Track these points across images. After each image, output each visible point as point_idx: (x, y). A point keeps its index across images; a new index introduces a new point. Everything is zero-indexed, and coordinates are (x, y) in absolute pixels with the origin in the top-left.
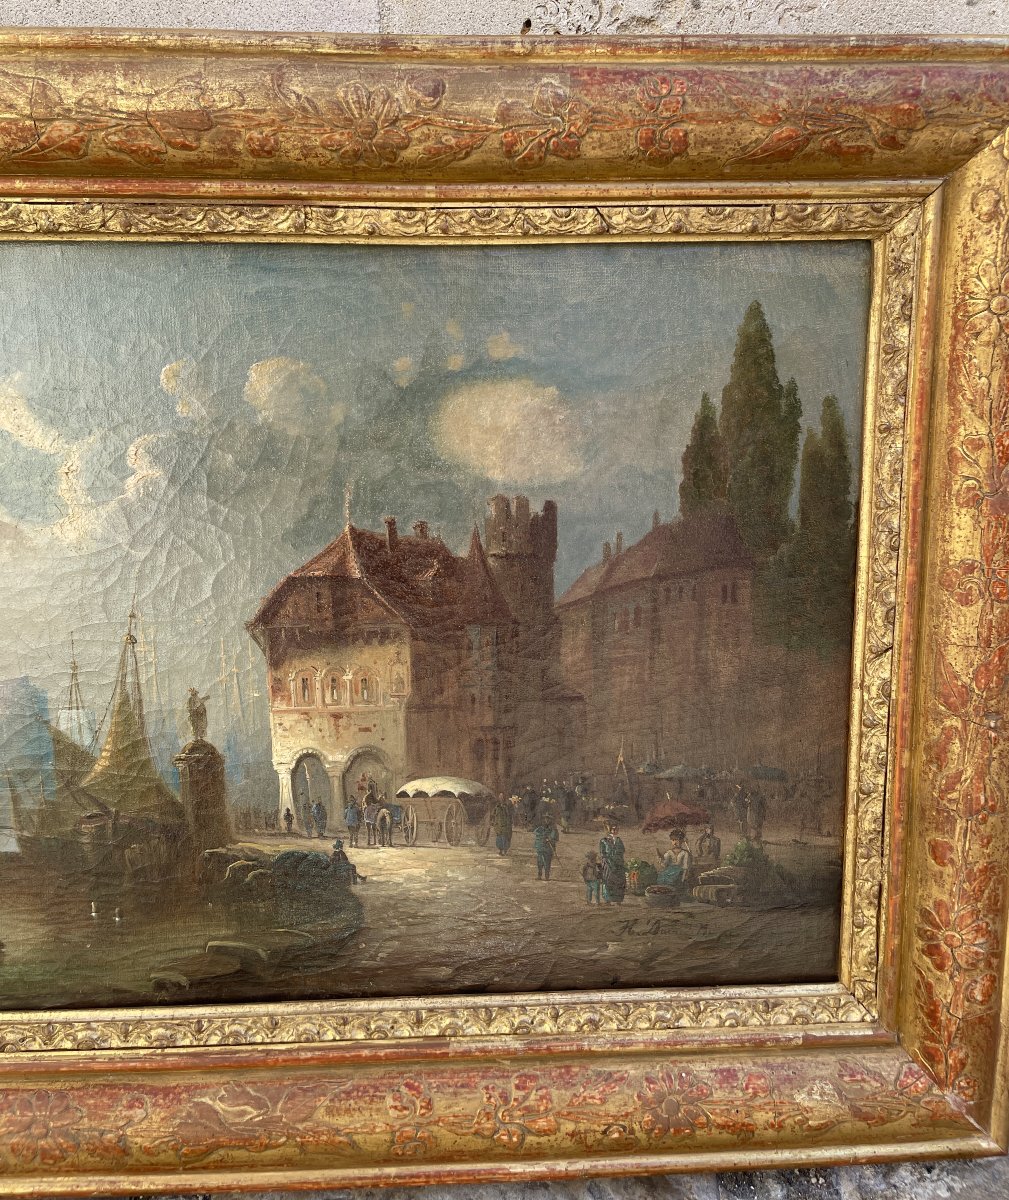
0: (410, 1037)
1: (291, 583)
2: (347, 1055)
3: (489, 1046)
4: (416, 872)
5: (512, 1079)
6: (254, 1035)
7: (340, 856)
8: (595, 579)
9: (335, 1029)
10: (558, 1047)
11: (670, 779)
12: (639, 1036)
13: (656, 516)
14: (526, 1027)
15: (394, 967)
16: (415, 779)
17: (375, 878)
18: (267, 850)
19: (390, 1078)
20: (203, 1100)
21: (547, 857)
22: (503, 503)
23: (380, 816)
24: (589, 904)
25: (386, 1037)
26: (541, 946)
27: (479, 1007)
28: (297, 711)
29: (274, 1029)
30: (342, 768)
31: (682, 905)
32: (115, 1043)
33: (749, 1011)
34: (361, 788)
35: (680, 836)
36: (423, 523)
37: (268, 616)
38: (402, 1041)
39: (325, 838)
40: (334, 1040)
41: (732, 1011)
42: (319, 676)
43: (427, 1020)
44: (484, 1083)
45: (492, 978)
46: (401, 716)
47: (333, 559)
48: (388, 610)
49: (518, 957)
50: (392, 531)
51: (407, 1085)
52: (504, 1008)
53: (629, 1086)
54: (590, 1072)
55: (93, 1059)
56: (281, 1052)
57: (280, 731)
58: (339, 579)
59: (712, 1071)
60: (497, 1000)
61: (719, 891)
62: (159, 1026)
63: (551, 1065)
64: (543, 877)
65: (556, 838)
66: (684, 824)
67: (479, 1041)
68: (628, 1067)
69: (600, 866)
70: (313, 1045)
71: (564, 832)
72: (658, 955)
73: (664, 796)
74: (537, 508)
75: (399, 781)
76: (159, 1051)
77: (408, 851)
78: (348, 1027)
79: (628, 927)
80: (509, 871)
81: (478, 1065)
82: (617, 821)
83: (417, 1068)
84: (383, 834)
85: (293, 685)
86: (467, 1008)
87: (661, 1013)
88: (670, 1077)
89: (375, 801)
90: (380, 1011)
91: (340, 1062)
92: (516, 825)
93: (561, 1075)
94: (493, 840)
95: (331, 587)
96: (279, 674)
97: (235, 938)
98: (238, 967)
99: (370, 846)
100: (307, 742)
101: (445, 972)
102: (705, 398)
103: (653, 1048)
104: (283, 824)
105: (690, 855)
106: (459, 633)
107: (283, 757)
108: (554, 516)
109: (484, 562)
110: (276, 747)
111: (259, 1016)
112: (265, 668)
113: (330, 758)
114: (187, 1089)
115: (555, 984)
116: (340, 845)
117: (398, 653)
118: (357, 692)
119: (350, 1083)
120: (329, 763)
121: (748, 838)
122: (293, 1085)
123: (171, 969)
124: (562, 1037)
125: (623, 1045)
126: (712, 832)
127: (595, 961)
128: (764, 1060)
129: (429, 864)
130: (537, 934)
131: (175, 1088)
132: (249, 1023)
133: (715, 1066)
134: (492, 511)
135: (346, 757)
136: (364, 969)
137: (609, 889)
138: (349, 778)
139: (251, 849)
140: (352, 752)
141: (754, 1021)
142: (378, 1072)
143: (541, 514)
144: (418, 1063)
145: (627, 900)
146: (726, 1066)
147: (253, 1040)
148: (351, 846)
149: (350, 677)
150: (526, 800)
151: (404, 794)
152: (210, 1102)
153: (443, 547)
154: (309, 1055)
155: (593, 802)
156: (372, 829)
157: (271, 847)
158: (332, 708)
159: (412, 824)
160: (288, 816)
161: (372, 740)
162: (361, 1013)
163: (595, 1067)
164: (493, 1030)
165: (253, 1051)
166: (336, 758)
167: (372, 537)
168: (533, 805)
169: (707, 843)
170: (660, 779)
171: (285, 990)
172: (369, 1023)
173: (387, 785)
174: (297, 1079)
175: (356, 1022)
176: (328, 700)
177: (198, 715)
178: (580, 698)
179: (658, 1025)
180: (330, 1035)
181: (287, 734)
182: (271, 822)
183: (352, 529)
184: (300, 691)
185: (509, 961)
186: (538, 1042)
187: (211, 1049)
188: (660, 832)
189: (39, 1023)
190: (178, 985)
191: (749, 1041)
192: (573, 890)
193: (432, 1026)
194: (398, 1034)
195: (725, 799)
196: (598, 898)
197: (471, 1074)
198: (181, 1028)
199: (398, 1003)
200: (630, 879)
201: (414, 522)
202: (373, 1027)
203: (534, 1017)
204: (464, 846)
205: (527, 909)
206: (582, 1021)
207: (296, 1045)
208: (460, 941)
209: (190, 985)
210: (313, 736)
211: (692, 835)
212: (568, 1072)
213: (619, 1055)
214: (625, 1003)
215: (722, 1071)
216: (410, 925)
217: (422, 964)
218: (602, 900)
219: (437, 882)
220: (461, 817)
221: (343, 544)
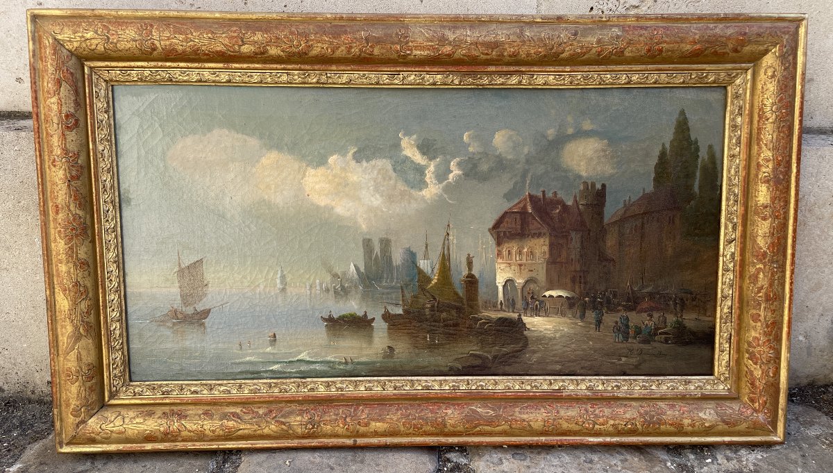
0: (547, 389)
1: (506, 213)
2: (524, 395)
3: (578, 393)
4: (548, 327)
6: (488, 386)
7: (520, 319)
8: (620, 213)
9: (519, 385)
10: (605, 395)
11: (648, 293)
12: (636, 392)
13: (644, 190)
14: (591, 387)
16: (549, 290)
18: (493, 316)
19: (542, 403)
20: (472, 408)
21: (599, 322)
22: (585, 183)
23: (535, 304)
24: (615, 341)
25: (538, 389)
27: (574, 380)
28: (506, 263)
29: (496, 385)
30: (522, 285)
31: (651, 343)
32: (437, 388)
33: (679, 384)
34: (529, 293)
35: (651, 316)
36: (555, 192)
37: (496, 226)
38: (544, 390)
39: (515, 312)
40: (519, 389)
41: (673, 384)
42: (515, 249)
43: (554, 383)
44: (578, 406)
46: (545, 265)
47: (522, 205)
48: (541, 225)
50: (544, 195)
51: (549, 405)
52: (583, 381)
53: (634, 408)
54: (618, 404)
55: (430, 393)
56: (498, 392)
57: (499, 270)
58: (523, 213)
59: (666, 405)
60: (581, 378)
61: (666, 338)
62: (453, 382)
63: (603, 401)
64: (597, 330)
65: (603, 315)
67: (574, 392)
68: (633, 403)
69: (619, 326)
70: (511, 390)
71: (606, 313)
73: (645, 299)
74: (598, 186)
75: (543, 291)
76: (453, 391)
77: (546, 319)
78: (524, 385)
79: (630, 351)
80: (584, 327)
81: (575, 400)
83: (551, 400)
84: (537, 311)
85: (505, 253)
86: (569, 380)
88: (650, 407)
89: (534, 298)
90: (535, 380)
91: (521, 397)
92: (587, 309)
93: (607, 404)
94: (578, 314)
95: (520, 216)
96: (500, 249)
97: (479, 350)
98: (481, 362)
99: (531, 316)
100: (509, 275)
102: (663, 145)
103: (642, 396)
104: (499, 306)
105: (655, 323)
106: (567, 234)
107: (500, 280)
108: (605, 190)
109: (578, 207)
110: (498, 277)
111: (490, 380)
112: (494, 245)
113: (518, 281)
114: (466, 404)
116: (520, 315)
117: (544, 242)
118: (528, 256)
120: (517, 283)
121: (678, 317)
122: (505, 404)
123: (456, 362)
124: (606, 391)
125: (629, 395)
126: (663, 314)
129: (553, 324)
131: (461, 404)
132: (486, 382)
133: (667, 403)
134: (582, 187)
135: (523, 281)
137: (623, 336)
139: (487, 316)
140: (526, 279)
141: (681, 388)
142: (537, 401)
143: (600, 188)
144: (549, 398)
146: (672, 403)
147: (488, 388)
148: (524, 316)
149: (526, 250)
150: (592, 300)
151: (545, 296)
152: (475, 409)
153: (562, 201)
154: (510, 394)
156: (532, 309)
157: (495, 315)
158: (519, 262)
160: (501, 303)
161: (534, 274)
162: (528, 380)
163: (620, 402)
164: (579, 388)
165: (488, 392)
166: (520, 281)
167: (536, 197)
168: (595, 301)
169: (662, 318)
170: (643, 292)
172: (532, 384)
173: (539, 291)
174: (507, 402)
175: (527, 383)
176: (518, 259)
177: (470, 264)
178: (613, 260)
179: (643, 389)
180: (517, 387)
181: (502, 271)
182: (495, 306)
183: (529, 194)
184: (507, 255)
186: (597, 393)
187: (473, 391)
189: (408, 380)
190: (458, 368)
191: (679, 395)
193: (555, 386)
194: (542, 388)
196: (618, 339)
197: (572, 403)
198: (461, 383)
199: (541, 377)
203: (595, 384)
204: (567, 317)
205: (591, 343)
206: (613, 386)
207: (505, 391)
209: (462, 368)
210: (511, 272)
212: (610, 403)
213: (628, 398)
214: (630, 380)
215: (670, 405)
218: (620, 341)
219: (556, 331)
220: (566, 306)
221: (525, 199)
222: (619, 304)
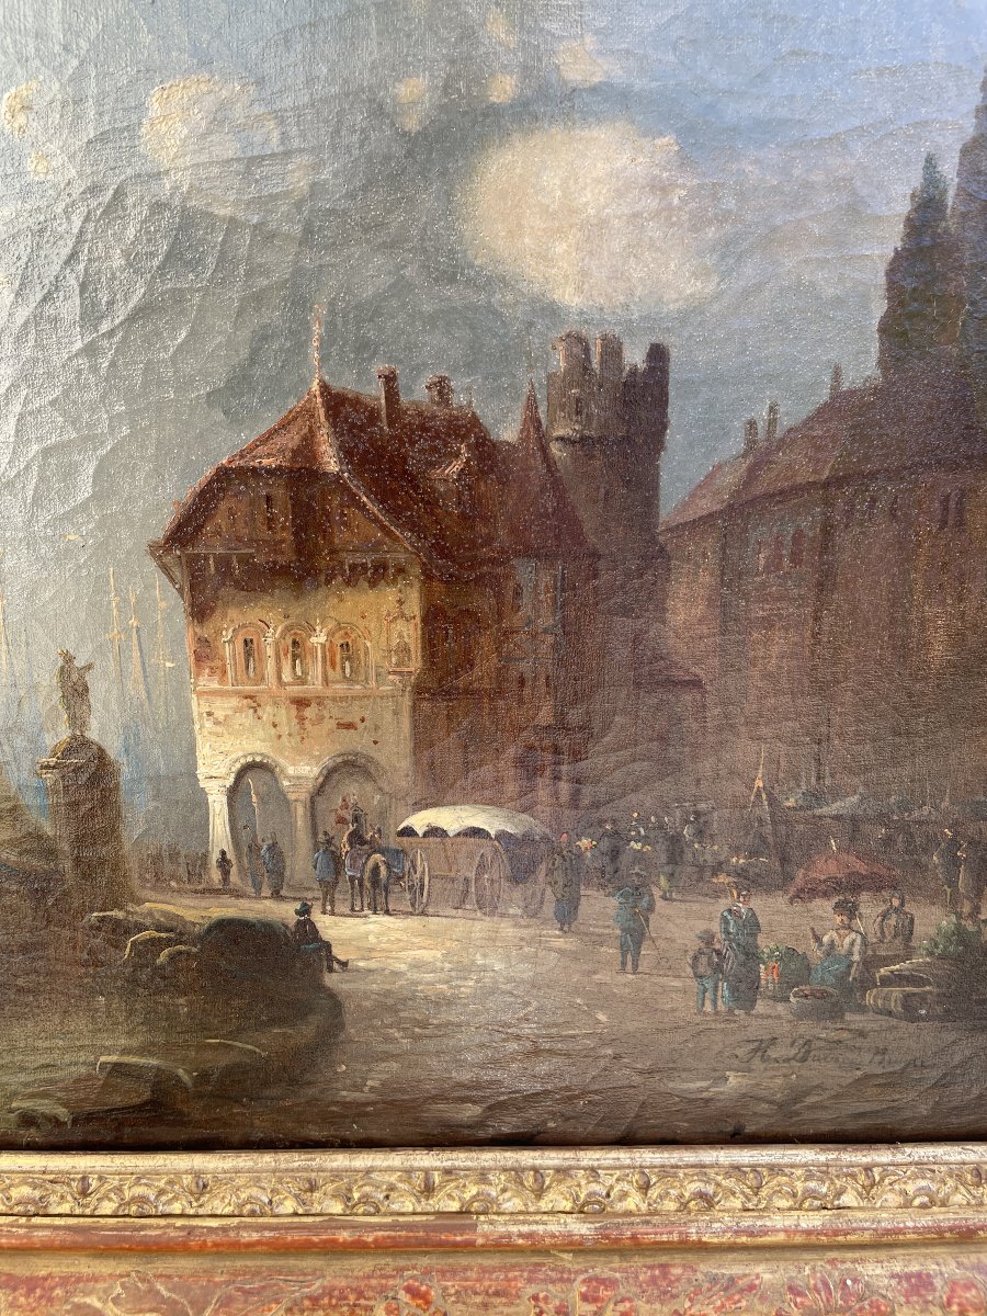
0: (414, 1214)
1: (224, 476)
2: (316, 1239)
3: (540, 1229)
4: (426, 955)
5: (576, 1284)
6: (169, 1202)
7: (307, 930)
8: (729, 480)
9: (296, 1196)
10: (649, 1235)
11: (837, 818)
12: (778, 1221)
13: (837, 374)
14: (599, 1202)
15: (392, 1103)
16: (427, 807)
17: (361, 964)
18: (190, 915)
19: (382, 1277)
20: (88, 1300)
21: (634, 936)
22: (578, 341)
23: (370, 864)
24: (700, 1011)
25: (377, 1212)
26: (623, 1076)
27: (524, 1170)
28: (238, 693)
29: (202, 1194)
30: (310, 786)
31: (848, 1017)
33: (951, 1182)
34: (341, 821)
35: (849, 910)
36: (443, 379)
37: (185, 532)
38: (401, 1219)
39: (283, 899)
40: (296, 1214)
41: (923, 1183)
42: (271, 636)
43: (442, 1187)
44: (531, 1290)
45: (545, 1122)
46: (407, 702)
47: (291, 439)
48: (383, 528)
49: (584, 1093)
50: (392, 395)
51: (409, 1290)
52: (563, 1172)
53: (763, 1298)
54: (700, 1276)
56: (210, 1229)
57: (208, 724)
58: (302, 473)
59: (893, 1276)
60: (551, 1158)
61: (907, 996)
62: (25, 1183)
63: (638, 1261)
64: (629, 967)
65: (651, 908)
66: (856, 889)
67: (524, 1222)
68: (760, 1269)
69: (719, 953)
70: (261, 1220)
71: (664, 898)
72: (807, 1093)
73: (827, 844)
74: (635, 356)
75: (402, 810)
76: (23, 1220)
77: (414, 922)
78: (316, 1195)
79: (761, 1048)
80: (575, 957)
81: (521, 1260)
82: (749, 882)
83: (425, 1261)
84: (376, 894)
85: (230, 651)
86: (505, 1170)
87: (812, 1184)
88: (826, 1285)
89: (363, 842)
90: (369, 1171)
91: (303, 1249)
92: (588, 886)
93: (653, 1280)
94: (549, 909)
95: (288, 486)
96: (207, 631)
97: (142, 1050)
98: (147, 1096)
99: (353, 913)
100: (254, 745)
101: (471, 1112)
102: (930, 163)
103: (799, 1239)
104: (215, 875)
105: (864, 938)
106: (499, 570)
107: (215, 768)
108: (665, 372)
109: (544, 450)
110: (203, 750)
111: (178, 1174)
112: (181, 618)
113: (291, 771)
114: (65, 1281)
115: (641, 1134)
116: (305, 910)
117: (400, 602)
118: (333, 665)
119: (318, 1284)
120: (289, 778)
121: (959, 916)
122: (227, 1283)
123: (44, 1095)
124: (655, 1219)
125: (751, 1234)
126: (902, 905)
127: (707, 1101)
128: (973, 1258)
129: (448, 944)
130: (617, 1057)
131: (45, 1279)
132: (162, 1184)
133: (898, 1268)
134: (559, 362)
135: (316, 771)
136: (345, 1104)
137: (734, 990)
138: (321, 804)
139: (164, 913)
140: (327, 761)
141: (958, 1198)
142: (362, 1265)
143: (642, 366)
144: (426, 1253)
145: (761, 1007)
146: (915, 1268)
147: (168, 1210)
148: (324, 913)
149: (322, 639)
150: (605, 845)
151: (408, 832)
152: (98, 1305)
153: (475, 421)
154: (255, 1236)
155: (712, 851)
156: (357, 884)
157: (198, 912)
158: (296, 690)
159: (422, 880)
160: (224, 862)
161: (358, 742)
162: (337, 1175)
163: (708, 1267)
164: (544, 1205)
165: (167, 1226)
166: (300, 771)
167: (356, 402)
168: (615, 854)
169: (893, 922)
170: (820, 817)
171: (221, 1132)
172: (350, 1190)
173: (382, 816)
174: (235, 1273)
175: (330, 1188)
176: (287, 676)
178: (696, 684)
179: (806, 1205)
180: (289, 1206)
181: (219, 729)
182: (195, 871)
183: (324, 387)
184: (241, 659)
185: (570, 1098)
186: (618, 1226)
187: (102, 1221)
188: (818, 901)
190: (56, 1121)
191: (951, 1229)
192: (677, 990)
193: (450, 1196)
194: (395, 1207)
195: (925, 851)
196: (714, 1002)
197: (511, 1275)
198: (58, 1187)
199: (396, 1159)
200: (766, 975)
201: (429, 377)
202: (356, 1195)
203: (612, 1187)
204: (502, 915)
205: (602, 1017)
206: (687, 1195)
207: (236, 1220)
208: (495, 1063)
209: (75, 1121)
210: (261, 734)
211: (870, 908)
212: (665, 1275)
213: (745, 1248)
214: (754, 1168)
215: (908, 1277)
216: (416, 1038)
217: (435, 1099)
218: (721, 1007)
219: (464, 970)
220: (499, 870)
221: (309, 412)
222: (718, 868)
